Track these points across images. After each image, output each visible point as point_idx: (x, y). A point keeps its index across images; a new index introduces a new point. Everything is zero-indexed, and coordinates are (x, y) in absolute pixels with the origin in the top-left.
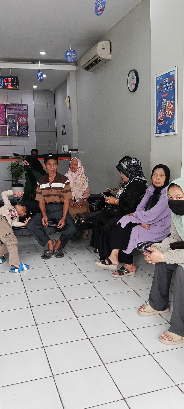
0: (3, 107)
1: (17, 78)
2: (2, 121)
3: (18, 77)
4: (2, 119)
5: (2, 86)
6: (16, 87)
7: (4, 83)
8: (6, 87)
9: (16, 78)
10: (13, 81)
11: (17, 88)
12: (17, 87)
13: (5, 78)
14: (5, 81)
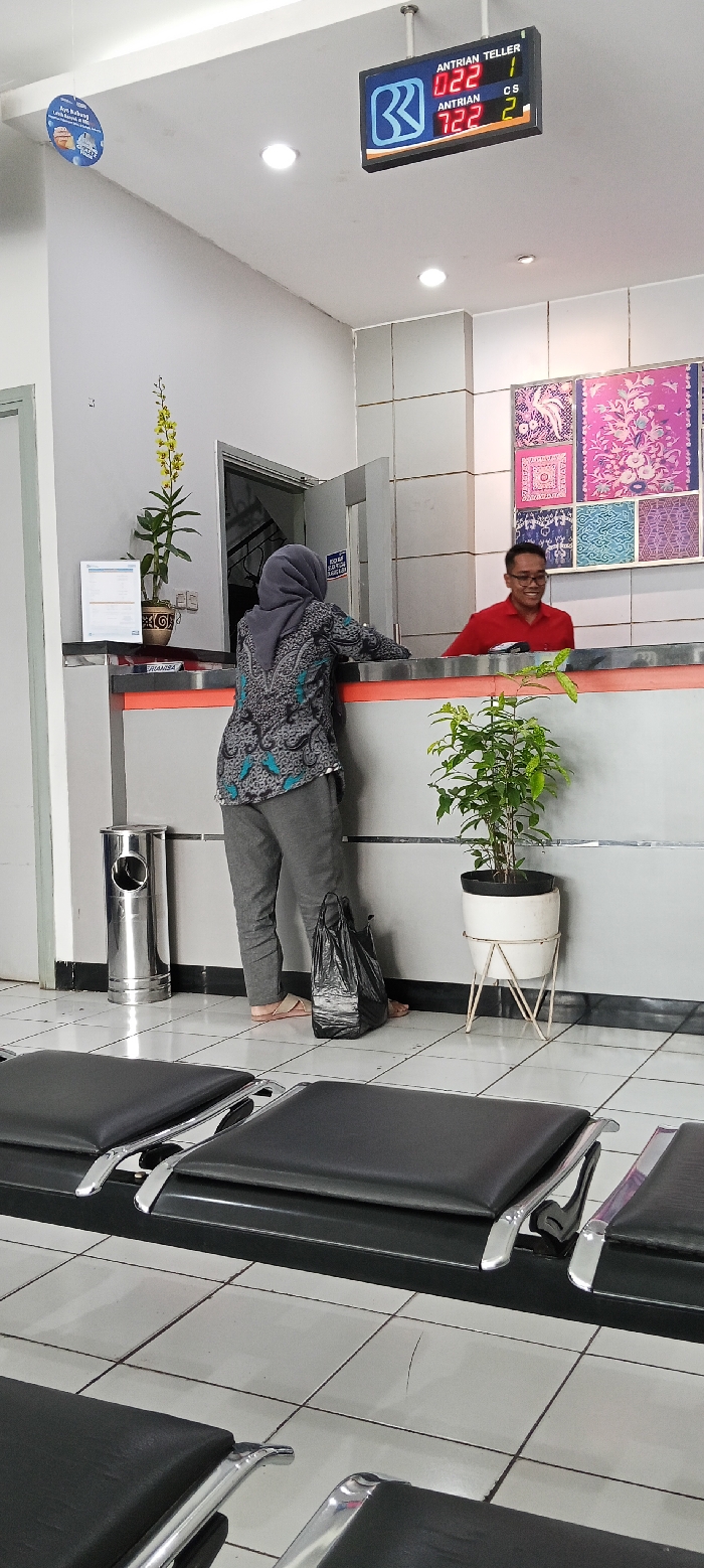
0: (682, 384)
1: (530, 40)
2: (671, 467)
3: (532, 32)
4: (672, 460)
5: (420, 128)
6: (518, 112)
7: (432, 103)
8: (443, 135)
9: (517, 47)
10: (494, 73)
11: (525, 119)
12: (527, 108)
13: (440, 68)
14: (440, 90)
